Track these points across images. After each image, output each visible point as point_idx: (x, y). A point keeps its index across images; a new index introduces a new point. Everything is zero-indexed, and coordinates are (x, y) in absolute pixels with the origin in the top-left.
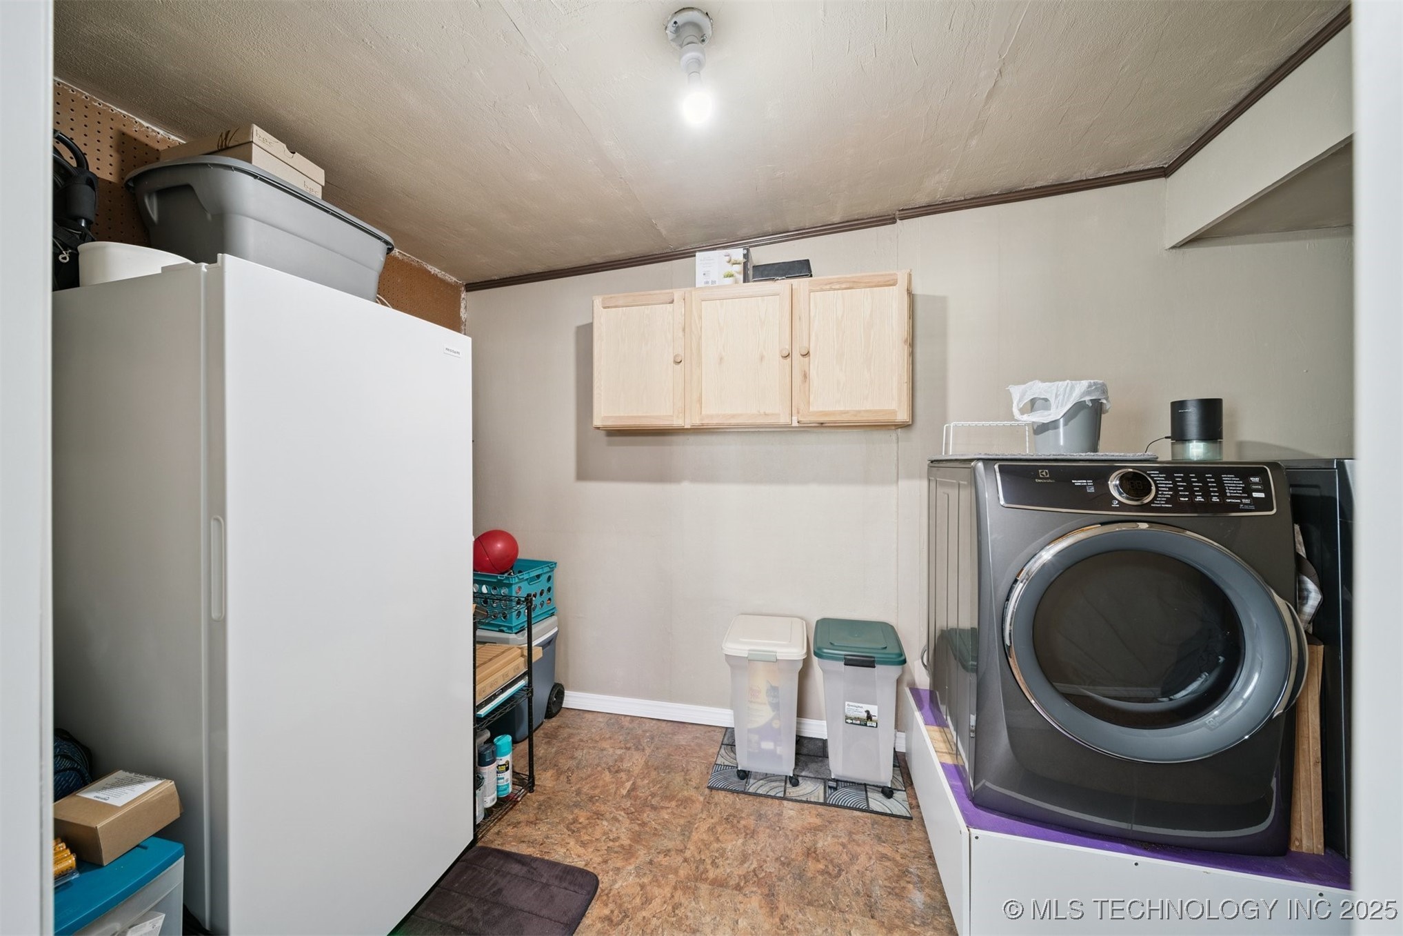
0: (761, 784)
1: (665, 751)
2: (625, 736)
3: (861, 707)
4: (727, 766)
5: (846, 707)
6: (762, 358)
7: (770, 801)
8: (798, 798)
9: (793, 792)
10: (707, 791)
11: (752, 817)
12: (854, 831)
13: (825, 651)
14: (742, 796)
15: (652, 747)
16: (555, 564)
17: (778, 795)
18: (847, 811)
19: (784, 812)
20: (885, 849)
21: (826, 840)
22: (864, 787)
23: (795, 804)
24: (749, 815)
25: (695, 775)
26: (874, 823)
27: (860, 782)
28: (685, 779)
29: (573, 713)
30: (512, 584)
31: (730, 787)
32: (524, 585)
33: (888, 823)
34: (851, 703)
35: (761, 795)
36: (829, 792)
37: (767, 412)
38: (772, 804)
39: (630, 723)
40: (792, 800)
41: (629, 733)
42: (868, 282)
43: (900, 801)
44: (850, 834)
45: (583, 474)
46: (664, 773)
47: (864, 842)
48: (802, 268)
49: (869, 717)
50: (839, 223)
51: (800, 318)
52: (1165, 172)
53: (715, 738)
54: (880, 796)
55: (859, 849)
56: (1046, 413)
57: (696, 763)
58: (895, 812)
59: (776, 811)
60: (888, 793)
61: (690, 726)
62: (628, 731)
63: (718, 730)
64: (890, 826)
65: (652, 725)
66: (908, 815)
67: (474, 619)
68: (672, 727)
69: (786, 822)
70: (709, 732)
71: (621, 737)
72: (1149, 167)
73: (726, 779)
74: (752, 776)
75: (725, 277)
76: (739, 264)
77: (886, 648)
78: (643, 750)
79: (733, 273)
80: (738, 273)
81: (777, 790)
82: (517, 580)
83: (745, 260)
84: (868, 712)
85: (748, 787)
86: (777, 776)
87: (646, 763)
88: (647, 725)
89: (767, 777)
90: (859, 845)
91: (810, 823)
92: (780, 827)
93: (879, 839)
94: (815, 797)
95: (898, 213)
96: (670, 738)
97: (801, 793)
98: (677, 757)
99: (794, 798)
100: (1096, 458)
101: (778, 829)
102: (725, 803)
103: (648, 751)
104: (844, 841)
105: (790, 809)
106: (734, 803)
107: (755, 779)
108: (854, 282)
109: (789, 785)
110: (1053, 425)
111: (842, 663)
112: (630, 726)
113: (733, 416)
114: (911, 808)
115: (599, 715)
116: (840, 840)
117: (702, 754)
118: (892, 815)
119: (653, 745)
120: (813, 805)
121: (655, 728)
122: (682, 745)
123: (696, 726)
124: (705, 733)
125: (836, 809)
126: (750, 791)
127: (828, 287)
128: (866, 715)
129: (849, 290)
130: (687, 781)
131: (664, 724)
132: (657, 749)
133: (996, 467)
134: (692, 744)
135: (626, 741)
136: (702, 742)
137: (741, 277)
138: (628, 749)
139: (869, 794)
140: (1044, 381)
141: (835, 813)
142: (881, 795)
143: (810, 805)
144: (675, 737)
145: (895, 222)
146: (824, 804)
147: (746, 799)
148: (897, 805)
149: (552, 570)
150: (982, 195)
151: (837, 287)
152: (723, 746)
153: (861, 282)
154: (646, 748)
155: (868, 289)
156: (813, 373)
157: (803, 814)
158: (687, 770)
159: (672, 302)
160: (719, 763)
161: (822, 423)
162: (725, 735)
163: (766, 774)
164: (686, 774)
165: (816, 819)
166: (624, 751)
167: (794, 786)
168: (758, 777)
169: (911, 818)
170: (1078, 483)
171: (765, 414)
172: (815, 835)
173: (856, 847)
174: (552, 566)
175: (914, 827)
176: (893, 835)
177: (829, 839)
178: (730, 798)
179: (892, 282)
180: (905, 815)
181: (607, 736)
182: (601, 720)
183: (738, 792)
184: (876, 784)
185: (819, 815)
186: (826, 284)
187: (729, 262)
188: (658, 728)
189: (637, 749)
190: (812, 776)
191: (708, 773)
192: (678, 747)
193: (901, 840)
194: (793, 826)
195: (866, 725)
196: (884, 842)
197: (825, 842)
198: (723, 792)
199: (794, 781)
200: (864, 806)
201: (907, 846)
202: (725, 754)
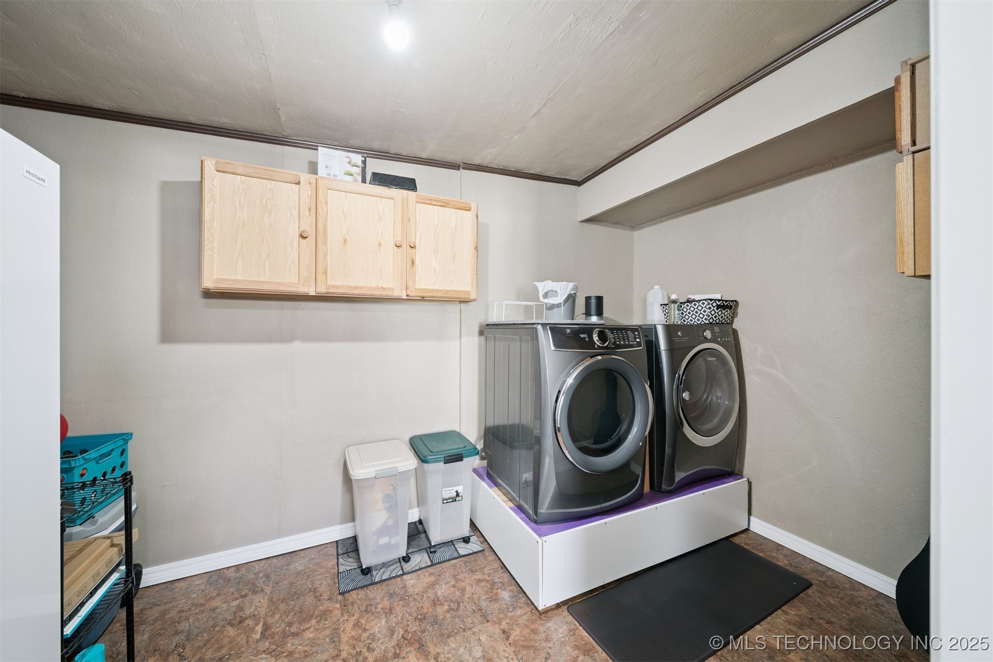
0: (382, 572)
1: (285, 582)
2: (235, 586)
3: (453, 490)
4: (349, 570)
5: (444, 492)
6: (380, 245)
7: (393, 581)
8: (413, 570)
9: (407, 567)
10: (340, 597)
11: (385, 599)
12: (456, 574)
13: (429, 457)
14: (370, 588)
15: (271, 585)
16: (131, 435)
17: (398, 574)
18: (447, 563)
19: (407, 583)
20: (478, 576)
21: (443, 589)
22: (451, 543)
23: (411, 574)
24: (382, 599)
25: (324, 589)
26: (466, 563)
27: (448, 541)
28: (316, 597)
29: (157, 588)
30: (74, 468)
31: (360, 585)
32: (91, 466)
33: (472, 559)
34: (446, 489)
35: (386, 580)
36: (431, 555)
37: (383, 286)
38: (396, 582)
39: (237, 572)
40: (409, 573)
41: (239, 582)
42: (454, 205)
43: (474, 542)
44: (455, 576)
45: (167, 336)
46: (293, 600)
47: (465, 578)
48: (409, 184)
49: (458, 495)
50: (425, 159)
51: (409, 220)
52: (578, 183)
53: (330, 552)
54: (463, 545)
55: (463, 584)
56: (556, 298)
57: (321, 579)
58: (475, 550)
59: (400, 587)
60: (466, 540)
61: (302, 552)
62: (237, 581)
63: (328, 546)
64: (475, 560)
65: (262, 565)
66: (482, 549)
67: (62, 518)
68: (284, 560)
69: (411, 590)
70: (322, 550)
71: (231, 590)
72: (573, 179)
73: (353, 581)
74: (373, 569)
75: (345, 174)
76: (358, 167)
77: (465, 446)
78: (262, 590)
79: (353, 173)
80: (357, 174)
81: (396, 571)
82: (82, 462)
83: (363, 166)
84: (457, 492)
85: (373, 579)
86: (392, 561)
87: (271, 600)
88: (257, 567)
89: (384, 565)
90: (462, 581)
91: (427, 583)
92: (408, 596)
93: (472, 571)
94: (424, 563)
95: (462, 164)
96: (286, 569)
97: (414, 565)
98: (301, 582)
99: (410, 571)
100: (573, 323)
101: (407, 597)
102: (359, 599)
103: (268, 590)
104: (453, 583)
105: (410, 580)
106: (366, 595)
107: (376, 570)
108: (446, 203)
109: (403, 563)
110: (559, 305)
111: (442, 463)
112: (238, 575)
113: (356, 288)
114: (482, 544)
115: (193, 578)
116: (451, 584)
117: (322, 570)
118: (474, 553)
119: (271, 583)
120: (425, 570)
121: (267, 566)
122: (301, 571)
123: (307, 550)
124: (319, 552)
125: (440, 565)
126: (376, 581)
127: (429, 202)
128: (455, 494)
129: (442, 208)
130: (318, 598)
131: (275, 560)
132: (277, 583)
133: (548, 327)
134: (311, 566)
135: (239, 590)
136: (319, 560)
137: (360, 178)
138: (246, 596)
139: (456, 546)
140: (553, 281)
141: (441, 568)
142: (463, 543)
143: (422, 570)
144: (292, 567)
145: (459, 169)
146: (433, 565)
147: (375, 588)
148: (475, 545)
149: (126, 441)
150: (507, 169)
151: (435, 203)
152: (340, 556)
153: (450, 204)
154: (264, 587)
155: (454, 210)
156: (417, 261)
157: (420, 579)
158: (315, 589)
159: (298, 183)
160: (342, 571)
161: (423, 297)
162: (337, 547)
163: (384, 563)
164: (315, 592)
165: (430, 578)
166: (241, 600)
167: (407, 562)
168: (378, 568)
169: (484, 550)
170: (582, 336)
171: (383, 288)
172: (434, 589)
173: (462, 584)
174: (126, 437)
175: (487, 554)
176: (478, 565)
177: (443, 586)
178: (361, 593)
179: (468, 208)
180: (480, 550)
181: (214, 594)
182: (198, 582)
183: (366, 586)
184: (457, 538)
185: (431, 574)
186: (428, 200)
187: (349, 163)
188: (270, 566)
189: (255, 592)
190: (417, 550)
191: (334, 583)
192: (298, 573)
193: (484, 566)
194: (417, 590)
195: (455, 500)
196: (476, 572)
197: (442, 590)
198: (354, 592)
199: (406, 559)
200: (456, 555)
201: (488, 568)
202: (344, 562)
